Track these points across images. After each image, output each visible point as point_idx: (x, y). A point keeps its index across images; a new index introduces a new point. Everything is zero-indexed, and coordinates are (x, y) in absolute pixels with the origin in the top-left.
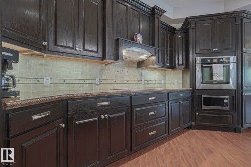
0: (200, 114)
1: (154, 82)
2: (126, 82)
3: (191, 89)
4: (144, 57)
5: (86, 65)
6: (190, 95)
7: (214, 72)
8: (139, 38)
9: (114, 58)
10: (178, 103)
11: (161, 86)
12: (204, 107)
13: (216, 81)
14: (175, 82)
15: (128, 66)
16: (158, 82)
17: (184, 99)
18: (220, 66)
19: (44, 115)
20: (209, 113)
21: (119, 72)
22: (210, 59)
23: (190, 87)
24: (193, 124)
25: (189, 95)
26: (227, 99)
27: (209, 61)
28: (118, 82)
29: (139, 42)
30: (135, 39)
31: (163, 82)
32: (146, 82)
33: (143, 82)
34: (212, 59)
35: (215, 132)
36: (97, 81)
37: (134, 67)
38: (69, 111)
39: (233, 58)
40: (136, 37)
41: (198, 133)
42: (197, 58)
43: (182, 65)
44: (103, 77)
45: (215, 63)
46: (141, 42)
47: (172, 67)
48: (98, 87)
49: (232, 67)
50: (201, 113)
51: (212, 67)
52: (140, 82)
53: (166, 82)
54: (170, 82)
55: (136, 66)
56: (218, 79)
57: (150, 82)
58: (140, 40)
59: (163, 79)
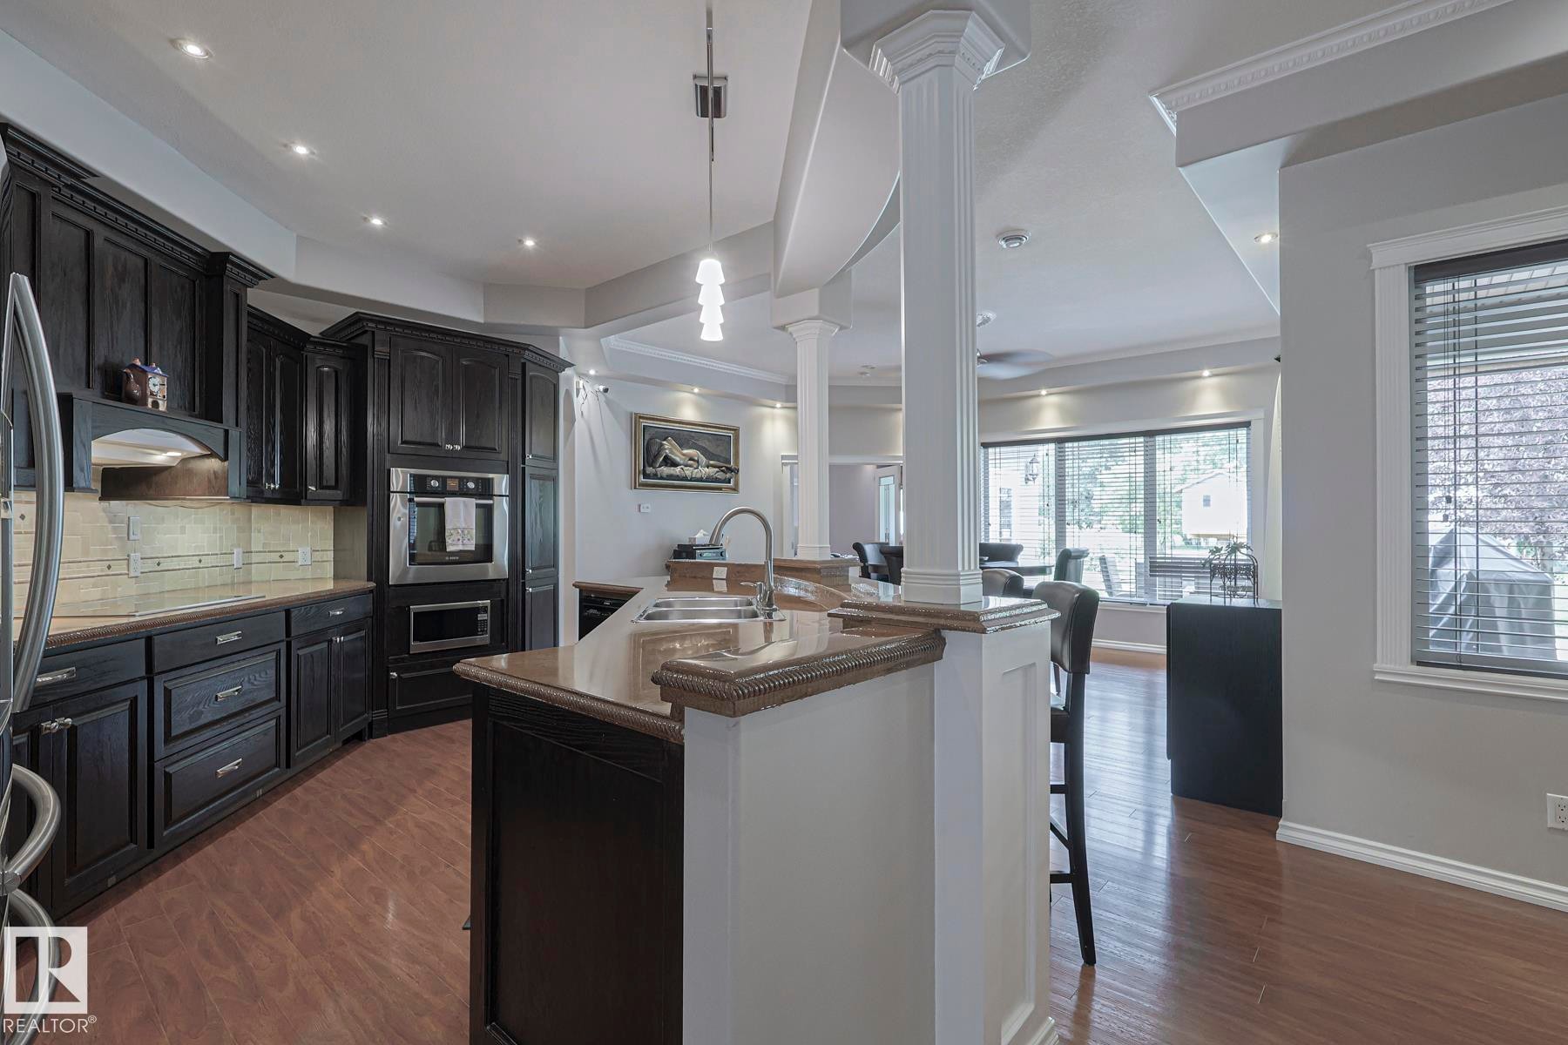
0: (404, 676)
1: (194, 562)
3: (372, 585)
6: (370, 607)
7: (448, 526)
8: (157, 384)
10: (325, 645)
11: (228, 578)
12: (416, 647)
13: (453, 553)
14: (303, 555)
16: (213, 560)
17: (347, 627)
18: (466, 505)
20: (432, 667)
22: (436, 478)
23: (369, 579)
24: (380, 714)
25: (367, 606)
26: (485, 609)
27: (435, 483)
29: (155, 404)
30: (134, 389)
31: (237, 559)
32: (151, 565)
33: (137, 567)
34: (444, 479)
35: (450, 725)
39: (502, 483)
40: (143, 384)
41: (397, 743)
42: (393, 470)
43: (336, 487)
45: (453, 494)
46: (162, 407)
47: (292, 495)
49: (502, 508)
50: (407, 670)
51: (441, 506)
52: (120, 567)
53: (255, 558)
54: (275, 557)
55: (97, 486)
56: (460, 548)
57: (174, 564)
58: (160, 396)
59: (239, 546)
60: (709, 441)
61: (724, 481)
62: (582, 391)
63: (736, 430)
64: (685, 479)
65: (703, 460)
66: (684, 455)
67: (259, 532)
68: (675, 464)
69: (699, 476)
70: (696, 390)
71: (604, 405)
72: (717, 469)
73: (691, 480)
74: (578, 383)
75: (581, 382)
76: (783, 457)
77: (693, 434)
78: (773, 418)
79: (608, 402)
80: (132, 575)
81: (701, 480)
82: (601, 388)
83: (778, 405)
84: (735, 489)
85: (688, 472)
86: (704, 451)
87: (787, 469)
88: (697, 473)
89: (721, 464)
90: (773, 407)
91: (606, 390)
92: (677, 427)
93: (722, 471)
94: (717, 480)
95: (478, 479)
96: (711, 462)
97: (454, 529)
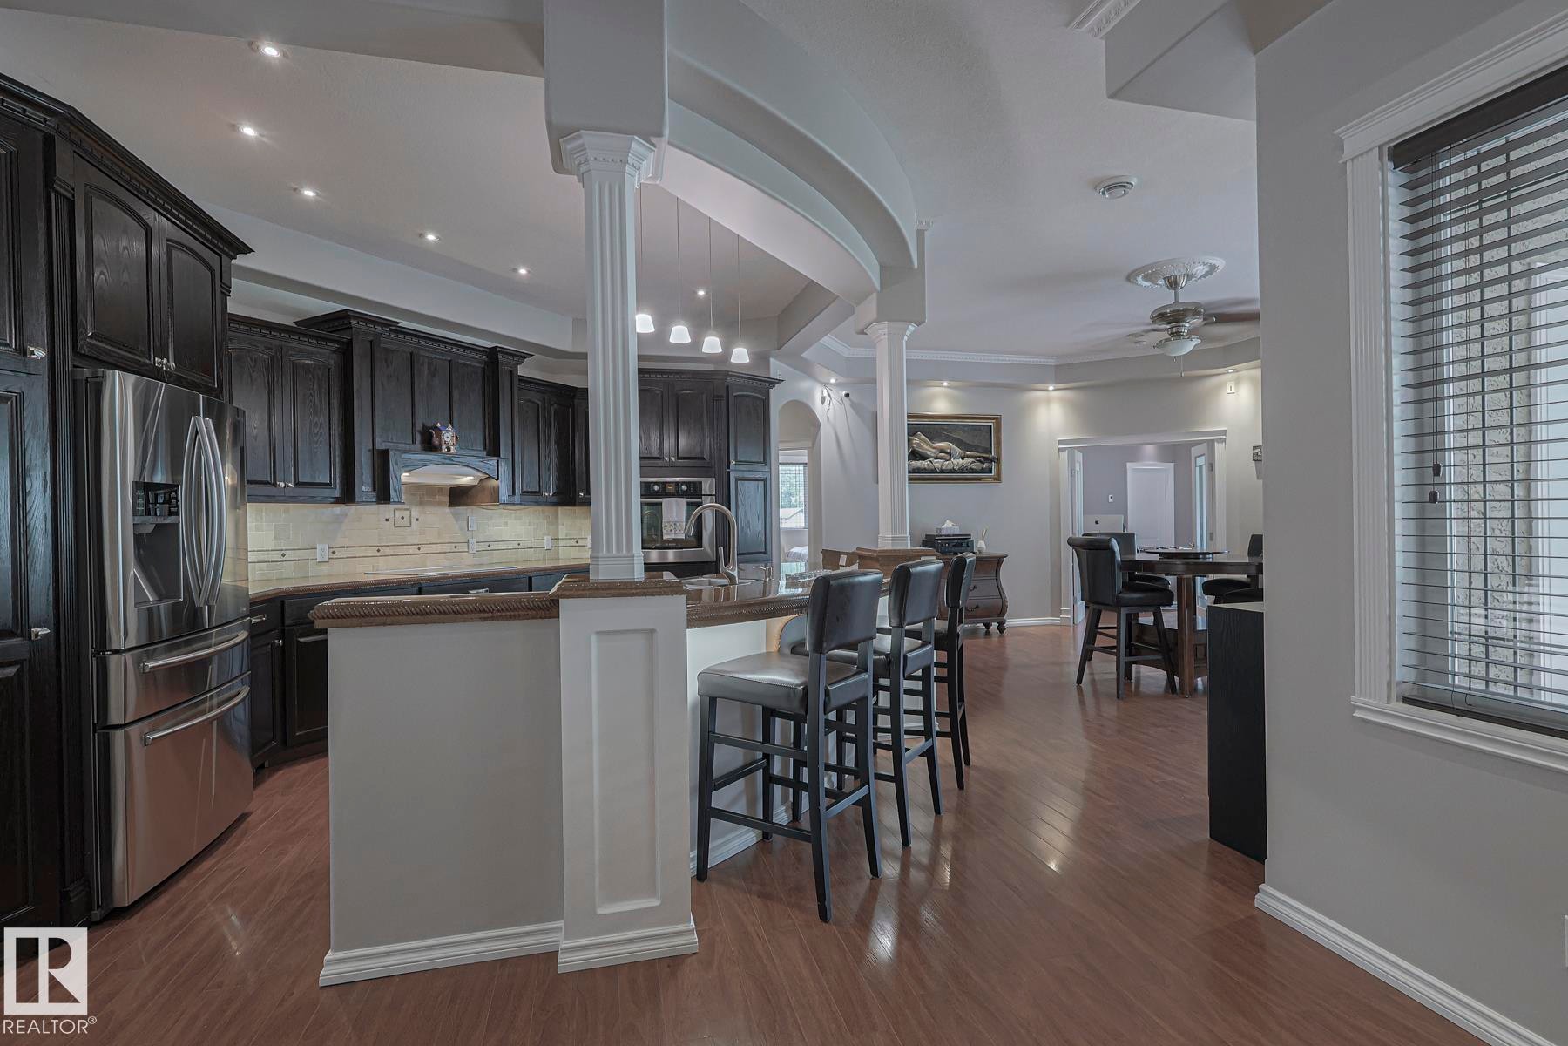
1: (513, 545)
2: (413, 550)
4: (466, 480)
5: (287, 511)
7: (665, 520)
8: (448, 436)
9: (378, 497)
11: (541, 556)
13: (668, 541)
15: (421, 503)
16: (529, 544)
18: (678, 504)
19: (258, 620)
21: (391, 521)
22: (656, 483)
27: (658, 488)
28: (388, 551)
29: (449, 449)
30: (436, 441)
31: (547, 543)
32: (483, 546)
33: (473, 547)
34: (664, 484)
36: (322, 552)
37: (440, 504)
38: (286, 619)
39: (709, 485)
40: (439, 436)
44: (340, 541)
45: (669, 495)
46: (454, 451)
47: (566, 499)
48: (325, 569)
51: (660, 505)
52: (463, 547)
53: (561, 543)
54: (573, 542)
55: (447, 499)
56: (673, 536)
57: (501, 546)
58: (451, 444)
59: (548, 535)
60: (964, 432)
61: (983, 471)
62: (828, 399)
63: (997, 419)
64: (934, 471)
65: (957, 450)
66: (934, 448)
67: (563, 525)
68: (924, 458)
69: (950, 467)
70: (945, 384)
71: (851, 410)
72: (973, 460)
73: (940, 472)
74: (822, 392)
75: (825, 391)
76: (1060, 442)
77: (946, 427)
78: (1048, 401)
79: (853, 405)
80: (470, 552)
81: (953, 471)
82: (844, 393)
83: (1051, 388)
84: (998, 479)
85: (937, 464)
86: (959, 443)
87: (1065, 455)
88: (947, 465)
89: (979, 454)
90: (1047, 390)
91: (847, 395)
92: (926, 421)
93: (980, 461)
94: (972, 471)
95: (690, 483)
96: (968, 453)
97: (669, 522)
